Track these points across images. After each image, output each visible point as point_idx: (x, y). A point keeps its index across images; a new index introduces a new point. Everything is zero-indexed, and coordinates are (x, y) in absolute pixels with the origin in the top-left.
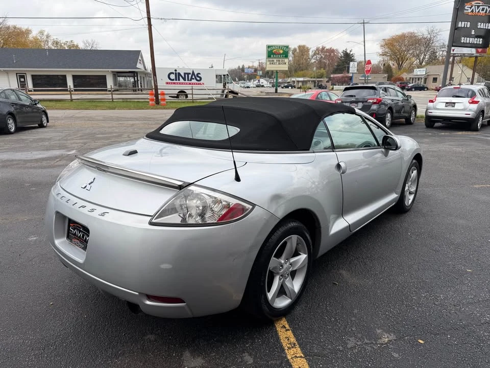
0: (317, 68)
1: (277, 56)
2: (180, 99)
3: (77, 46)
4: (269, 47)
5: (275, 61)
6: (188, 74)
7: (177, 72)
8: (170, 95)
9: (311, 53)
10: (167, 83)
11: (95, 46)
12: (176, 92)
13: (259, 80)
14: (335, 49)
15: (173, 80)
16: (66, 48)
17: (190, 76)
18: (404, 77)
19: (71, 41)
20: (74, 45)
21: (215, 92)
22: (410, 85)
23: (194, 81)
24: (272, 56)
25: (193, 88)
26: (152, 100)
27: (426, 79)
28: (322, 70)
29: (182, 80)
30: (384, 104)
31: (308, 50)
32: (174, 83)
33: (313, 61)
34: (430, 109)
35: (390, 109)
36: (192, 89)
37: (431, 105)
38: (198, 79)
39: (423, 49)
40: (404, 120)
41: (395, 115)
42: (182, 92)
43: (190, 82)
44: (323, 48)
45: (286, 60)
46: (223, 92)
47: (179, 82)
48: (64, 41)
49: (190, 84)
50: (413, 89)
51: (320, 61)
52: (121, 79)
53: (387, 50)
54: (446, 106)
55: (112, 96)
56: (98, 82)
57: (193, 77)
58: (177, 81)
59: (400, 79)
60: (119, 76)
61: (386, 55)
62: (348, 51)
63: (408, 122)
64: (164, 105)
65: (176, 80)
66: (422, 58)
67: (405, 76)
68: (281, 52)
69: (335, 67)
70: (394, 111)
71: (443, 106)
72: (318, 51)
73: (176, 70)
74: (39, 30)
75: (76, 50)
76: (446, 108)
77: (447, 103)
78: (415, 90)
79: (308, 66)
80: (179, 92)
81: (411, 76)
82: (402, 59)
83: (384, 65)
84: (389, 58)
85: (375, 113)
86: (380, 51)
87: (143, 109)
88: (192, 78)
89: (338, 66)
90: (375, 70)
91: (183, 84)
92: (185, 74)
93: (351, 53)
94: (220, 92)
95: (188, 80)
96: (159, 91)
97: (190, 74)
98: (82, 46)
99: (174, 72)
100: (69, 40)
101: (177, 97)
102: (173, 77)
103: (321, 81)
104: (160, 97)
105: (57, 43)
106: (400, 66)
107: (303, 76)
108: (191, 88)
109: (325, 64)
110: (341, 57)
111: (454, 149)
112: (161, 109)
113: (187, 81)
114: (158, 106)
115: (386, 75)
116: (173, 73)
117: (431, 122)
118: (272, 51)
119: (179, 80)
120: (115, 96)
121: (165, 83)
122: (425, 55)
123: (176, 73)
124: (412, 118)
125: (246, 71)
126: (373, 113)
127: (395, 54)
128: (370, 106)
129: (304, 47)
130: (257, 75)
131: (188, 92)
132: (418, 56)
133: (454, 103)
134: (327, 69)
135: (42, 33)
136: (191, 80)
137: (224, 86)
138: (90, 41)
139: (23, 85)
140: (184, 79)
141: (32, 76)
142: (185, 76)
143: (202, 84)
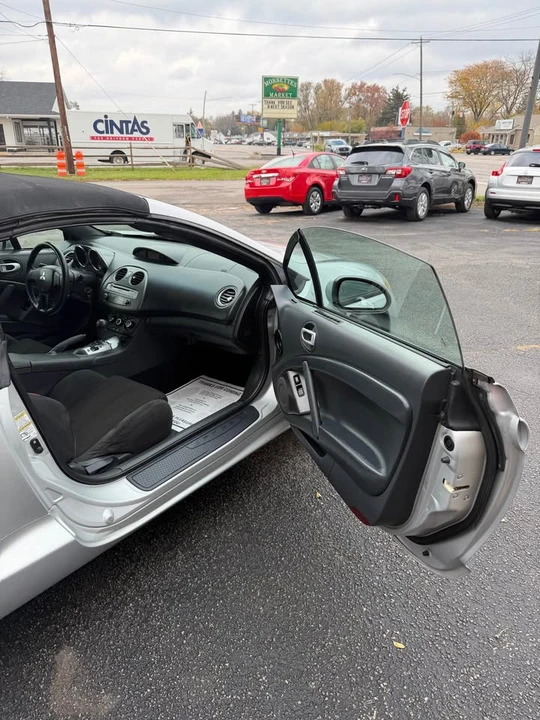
0: (353, 117)
1: (279, 94)
2: (115, 163)
4: (266, 79)
5: (277, 103)
6: (127, 122)
7: (108, 119)
8: (99, 158)
9: (343, 93)
10: (93, 138)
12: (109, 152)
13: (262, 135)
14: (380, 86)
15: (102, 132)
17: (130, 125)
18: (481, 133)
21: (170, 152)
22: (488, 146)
23: (137, 134)
24: (271, 95)
25: (133, 145)
26: (61, 166)
27: (512, 136)
28: (361, 121)
29: (116, 133)
30: (414, 178)
31: (339, 87)
32: (105, 138)
33: (347, 105)
34: (493, 187)
35: (427, 185)
36: (131, 148)
37: (495, 179)
38: (144, 130)
39: (513, 88)
40: (453, 204)
41: (436, 196)
42: (118, 152)
44: (363, 85)
45: (294, 102)
46: (185, 152)
49: (130, 139)
50: (493, 153)
51: (358, 106)
53: (459, 89)
54: (518, 182)
57: (136, 128)
58: (110, 135)
59: (475, 136)
60: (25, 127)
61: (456, 97)
62: (400, 91)
63: (460, 208)
64: (83, 174)
65: (107, 133)
66: (510, 103)
67: (482, 131)
68: (286, 88)
69: (380, 116)
70: (433, 189)
71: (513, 182)
72: (355, 90)
73: (106, 117)
76: (519, 185)
77: (520, 177)
78: (495, 154)
79: (339, 112)
80: (114, 153)
81: (491, 130)
82: (481, 103)
83: (453, 113)
84: (461, 102)
85: (399, 194)
86: (449, 90)
88: (133, 130)
89: (384, 114)
90: (439, 122)
92: (122, 122)
93: (405, 94)
94: (180, 152)
95: (127, 133)
96: (74, 152)
97: (130, 122)
99: (104, 119)
101: (110, 160)
102: (101, 127)
103: (356, 137)
104: (76, 161)
106: (477, 115)
107: (331, 130)
108: (129, 146)
109: (365, 109)
110: (389, 100)
111: (514, 261)
113: (125, 135)
114: (73, 177)
115: (454, 130)
116: (101, 121)
117: (494, 209)
118: (270, 86)
119: (112, 133)
121: (88, 138)
122: (516, 98)
123: (106, 121)
124: (466, 202)
125: (242, 119)
126: (396, 194)
127: (470, 95)
128: (391, 181)
129: (333, 82)
130: (259, 126)
131: (127, 152)
132: (505, 100)
133: (532, 177)
134: (368, 118)
136: (132, 133)
137: (187, 143)
140: (121, 132)
142: (121, 125)
143: (151, 139)
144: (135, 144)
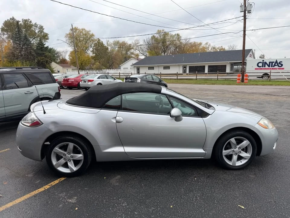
2: (264, 78)
3: (224, 49)
6: (272, 63)
8: (258, 77)
10: (256, 69)
11: (235, 48)
12: (262, 74)
15: (261, 67)
16: (218, 51)
17: (274, 64)
19: (221, 47)
20: (223, 48)
26: (238, 79)
29: (267, 67)
32: (261, 69)
38: (280, 65)
42: (266, 74)
43: (273, 68)
47: (265, 68)
48: (218, 47)
52: (235, 67)
55: (218, 77)
56: (221, 69)
57: (276, 64)
58: (264, 68)
60: (235, 65)
64: (247, 82)
65: (263, 67)
74: (206, 43)
75: (223, 51)
80: (264, 74)
87: (231, 85)
88: (275, 65)
91: (267, 69)
92: (270, 63)
95: (271, 67)
97: (274, 62)
98: (227, 48)
99: (262, 62)
100: (220, 46)
101: (262, 77)
102: (260, 65)
104: (245, 78)
105: (214, 48)
108: (270, 72)
112: (245, 85)
113: (270, 67)
114: (243, 83)
119: (265, 67)
120: (219, 77)
121: (254, 69)
123: (263, 63)
135: (207, 44)
136: (274, 66)
138: (232, 45)
139: (185, 71)
140: (269, 66)
141: (190, 67)
143: (283, 69)
144: (272, 71)
